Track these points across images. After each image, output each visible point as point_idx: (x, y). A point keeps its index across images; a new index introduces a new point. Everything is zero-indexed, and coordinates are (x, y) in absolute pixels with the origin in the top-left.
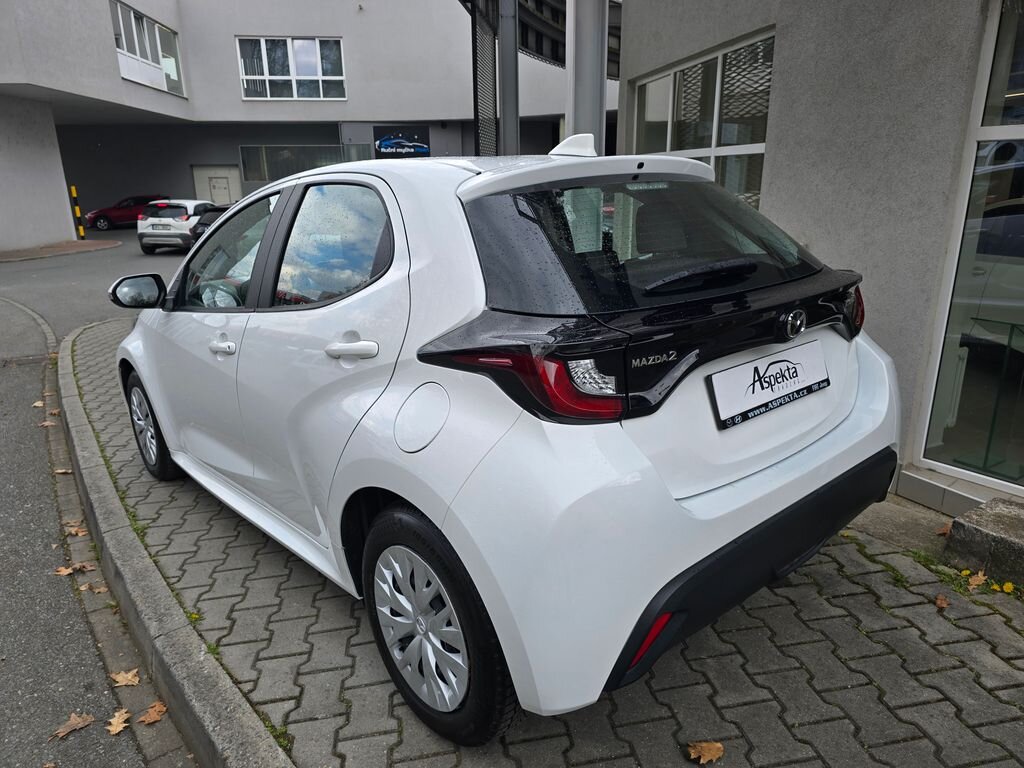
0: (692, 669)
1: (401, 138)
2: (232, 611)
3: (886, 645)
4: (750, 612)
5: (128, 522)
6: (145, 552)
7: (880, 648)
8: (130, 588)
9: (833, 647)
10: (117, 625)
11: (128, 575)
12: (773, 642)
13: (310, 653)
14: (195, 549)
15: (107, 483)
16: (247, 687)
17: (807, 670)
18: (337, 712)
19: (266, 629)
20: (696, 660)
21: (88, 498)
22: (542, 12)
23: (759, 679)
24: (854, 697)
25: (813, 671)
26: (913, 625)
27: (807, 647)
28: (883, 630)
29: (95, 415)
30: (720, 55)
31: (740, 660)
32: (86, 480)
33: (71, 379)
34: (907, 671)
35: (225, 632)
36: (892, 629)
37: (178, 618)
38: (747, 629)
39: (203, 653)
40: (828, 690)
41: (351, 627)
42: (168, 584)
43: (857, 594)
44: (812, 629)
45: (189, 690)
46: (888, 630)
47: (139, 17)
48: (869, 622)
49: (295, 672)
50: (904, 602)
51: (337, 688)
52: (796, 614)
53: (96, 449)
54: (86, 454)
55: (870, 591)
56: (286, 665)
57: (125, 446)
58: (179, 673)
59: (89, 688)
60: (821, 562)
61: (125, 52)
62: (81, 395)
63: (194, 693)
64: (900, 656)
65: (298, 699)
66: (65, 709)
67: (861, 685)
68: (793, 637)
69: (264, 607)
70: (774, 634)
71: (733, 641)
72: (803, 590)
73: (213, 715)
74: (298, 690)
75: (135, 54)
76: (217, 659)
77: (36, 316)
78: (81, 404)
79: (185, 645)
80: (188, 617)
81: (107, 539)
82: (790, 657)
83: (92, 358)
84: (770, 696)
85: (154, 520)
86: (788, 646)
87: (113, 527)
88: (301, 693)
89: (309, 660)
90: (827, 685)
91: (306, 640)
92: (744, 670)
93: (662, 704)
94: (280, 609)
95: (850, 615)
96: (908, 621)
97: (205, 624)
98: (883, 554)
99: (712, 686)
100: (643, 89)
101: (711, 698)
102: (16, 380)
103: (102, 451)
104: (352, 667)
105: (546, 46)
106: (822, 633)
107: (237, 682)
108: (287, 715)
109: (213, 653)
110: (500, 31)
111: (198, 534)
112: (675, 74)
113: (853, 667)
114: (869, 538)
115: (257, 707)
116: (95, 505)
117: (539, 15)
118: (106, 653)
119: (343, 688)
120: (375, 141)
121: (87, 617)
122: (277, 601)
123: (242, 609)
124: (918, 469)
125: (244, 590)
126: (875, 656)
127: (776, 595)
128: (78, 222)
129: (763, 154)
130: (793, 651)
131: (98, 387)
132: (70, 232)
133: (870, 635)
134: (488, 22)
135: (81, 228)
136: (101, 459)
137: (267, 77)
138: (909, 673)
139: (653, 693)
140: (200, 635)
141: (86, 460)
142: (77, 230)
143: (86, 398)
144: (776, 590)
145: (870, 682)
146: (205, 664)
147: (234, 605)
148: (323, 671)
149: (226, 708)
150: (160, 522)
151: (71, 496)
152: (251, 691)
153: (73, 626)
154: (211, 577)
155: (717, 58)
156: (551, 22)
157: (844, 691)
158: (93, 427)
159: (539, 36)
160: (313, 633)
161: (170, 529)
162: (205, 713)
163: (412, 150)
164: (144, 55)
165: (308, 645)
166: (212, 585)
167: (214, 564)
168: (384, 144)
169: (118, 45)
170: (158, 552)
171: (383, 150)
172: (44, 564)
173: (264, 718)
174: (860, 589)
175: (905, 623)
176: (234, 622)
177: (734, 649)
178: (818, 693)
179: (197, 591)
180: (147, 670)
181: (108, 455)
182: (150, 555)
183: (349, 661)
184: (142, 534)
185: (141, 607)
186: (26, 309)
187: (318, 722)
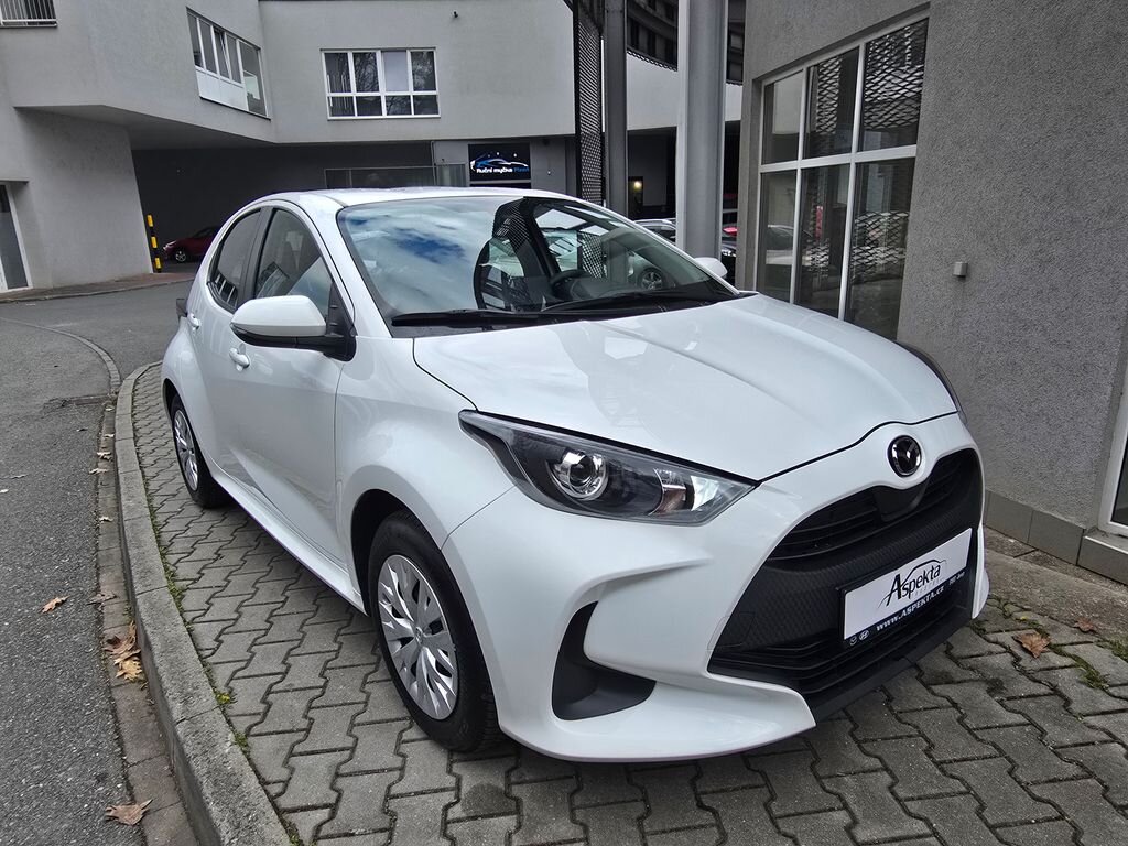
0: (824, 789)
1: (498, 157)
2: (269, 692)
3: (1081, 765)
4: (899, 715)
5: (165, 582)
6: (180, 618)
7: (1073, 770)
8: (157, 660)
9: (1010, 766)
10: (142, 703)
11: (157, 646)
12: (930, 756)
13: (353, 749)
14: (235, 616)
15: (149, 536)
16: (275, 789)
17: (976, 796)
18: (378, 826)
19: (305, 717)
20: (830, 777)
21: (127, 554)
22: (654, 9)
23: (913, 806)
24: (1040, 836)
25: (983, 797)
26: (1114, 739)
27: (975, 764)
28: (1076, 745)
29: (148, 460)
30: (861, 44)
31: (886, 778)
32: (127, 534)
33: (128, 420)
34: (1111, 803)
35: (258, 719)
36: (1088, 744)
37: (207, 699)
38: (896, 738)
39: (229, 744)
40: (1005, 825)
41: (404, 719)
42: (201, 658)
43: (1040, 696)
44: (982, 740)
45: (207, 790)
46: (1082, 745)
47: (220, 32)
48: (1056, 734)
49: (333, 772)
50: (1103, 708)
51: (381, 796)
52: (960, 720)
53: (143, 498)
54: (131, 503)
55: (1055, 691)
56: (323, 764)
57: (174, 495)
58: (199, 768)
59: (101, 779)
60: (991, 653)
61: (204, 70)
62: (136, 439)
63: (213, 794)
64: (1101, 782)
65: (333, 808)
66: (71, 804)
67: (1049, 820)
68: (956, 750)
69: (305, 689)
70: (931, 746)
71: (879, 754)
72: (967, 689)
73: (231, 824)
74: (335, 795)
75: (215, 72)
76: (244, 752)
77: (101, 353)
78: (134, 448)
79: (209, 733)
80: (218, 699)
81: (140, 602)
82: (953, 777)
83: (153, 398)
84: (927, 831)
85: (195, 581)
86: (951, 762)
87: (148, 588)
88: (338, 800)
89: (351, 758)
90: (1002, 819)
91: (349, 733)
92: (893, 793)
93: (785, 835)
94: (323, 693)
95: (1031, 723)
96: (1109, 734)
97: (237, 708)
98: (1072, 644)
99: (851, 814)
100: (770, 89)
101: (848, 829)
102: (73, 422)
103: (149, 501)
104: (402, 769)
105: (660, 47)
106: (995, 746)
107: (263, 783)
108: (319, 828)
109: (240, 744)
110: (605, 29)
111: (241, 598)
112: (809, 69)
113: (1037, 794)
114: (1054, 623)
115: (285, 816)
116: (133, 562)
117: (651, 11)
118: (126, 737)
119: (389, 796)
120: (470, 161)
121: (111, 692)
122: (321, 682)
123: (280, 691)
124: (1105, 534)
125: (285, 668)
126: (1067, 779)
127: (933, 693)
128: (154, 253)
129: (914, 158)
130: (958, 769)
131: (155, 429)
132: (146, 264)
133: (1058, 750)
134: (593, 20)
135: (157, 260)
136: (147, 509)
137: (354, 93)
138: (1115, 807)
139: (773, 820)
140: (229, 722)
141: (131, 510)
142: (154, 262)
143: (141, 441)
144: (933, 687)
145: (1062, 817)
146: (230, 757)
147: (271, 686)
148: (367, 772)
149: (248, 816)
150: (201, 583)
151: (112, 552)
152: (279, 795)
153: (93, 704)
154: (249, 650)
155: (858, 47)
156: (665, 20)
157: (1027, 827)
158: (143, 473)
159: (652, 36)
160: (359, 725)
161: (211, 591)
162: (222, 820)
163: (511, 170)
164: (224, 73)
165: (352, 739)
166: (249, 661)
167: (255, 635)
168: (480, 163)
169: (198, 62)
170: (194, 619)
171: (479, 170)
172: (73, 628)
173: (291, 830)
174: (1044, 690)
175: (1105, 737)
176: (269, 706)
177: (879, 765)
178: (992, 828)
179: (232, 667)
180: (169, 760)
181: (155, 505)
182: (185, 621)
183: (398, 762)
184: (179, 596)
185: (166, 684)
186: (91, 345)
187: (354, 839)
